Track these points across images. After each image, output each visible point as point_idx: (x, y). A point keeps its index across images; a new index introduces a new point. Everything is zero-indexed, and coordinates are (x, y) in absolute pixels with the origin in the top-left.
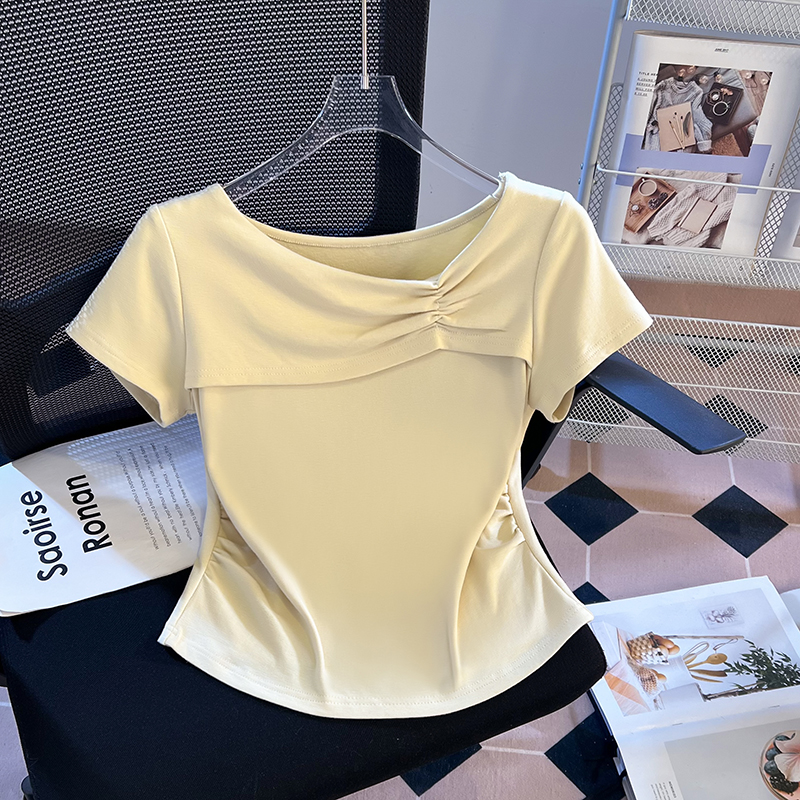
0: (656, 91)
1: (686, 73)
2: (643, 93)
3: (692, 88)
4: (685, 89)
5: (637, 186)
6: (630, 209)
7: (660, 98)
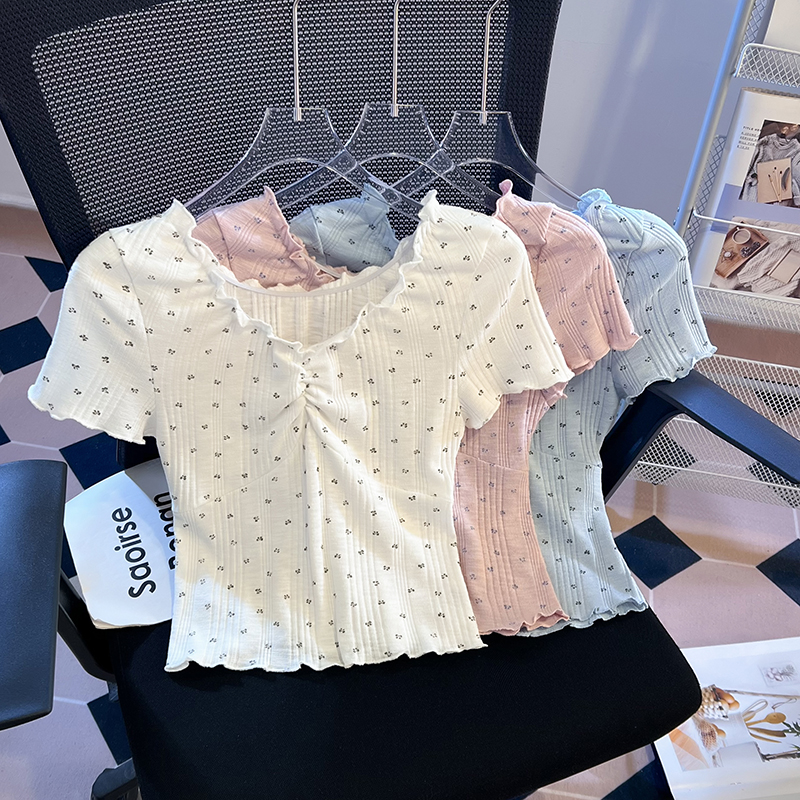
0: (759, 146)
1: (789, 131)
2: (745, 146)
3: (794, 145)
4: (786, 146)
5: (732, 233)
6: (722, 256)
7: (761, 152)
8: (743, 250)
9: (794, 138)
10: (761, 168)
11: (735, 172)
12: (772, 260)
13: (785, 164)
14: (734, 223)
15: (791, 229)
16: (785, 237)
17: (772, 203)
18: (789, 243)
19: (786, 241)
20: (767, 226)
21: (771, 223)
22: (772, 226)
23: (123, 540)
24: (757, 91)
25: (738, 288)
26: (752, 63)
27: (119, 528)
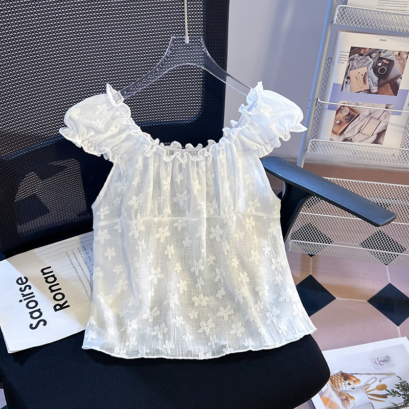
0: (349, 61)
1: (365, 52)
2: (342, 62)
3: (368, 60)
4: (364, 60)
5: (339, 111)
6: (335, 123)
7: (351, 64)
8: (346, 119)
9: (367, 55)
10: (352, 73)
11: (338, 77)
12: (362, 123)
13: (364, 70)
14: (340, 104)
15: (370, 106)
16: (367, 110)
17: (359, 92)
18: (370, 114)
19: (368, 113)
20: (358, 105)
21: (360, 103)
22: (360, 105)
23: (24, 296)
24: (346, 31)
25: (345, 140)
26: (342, 15)
27: (21, 289)
